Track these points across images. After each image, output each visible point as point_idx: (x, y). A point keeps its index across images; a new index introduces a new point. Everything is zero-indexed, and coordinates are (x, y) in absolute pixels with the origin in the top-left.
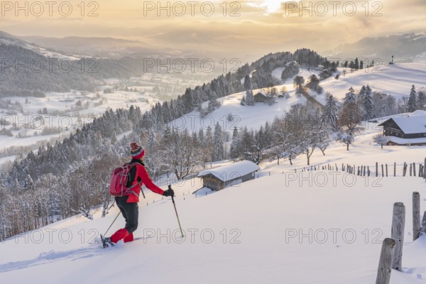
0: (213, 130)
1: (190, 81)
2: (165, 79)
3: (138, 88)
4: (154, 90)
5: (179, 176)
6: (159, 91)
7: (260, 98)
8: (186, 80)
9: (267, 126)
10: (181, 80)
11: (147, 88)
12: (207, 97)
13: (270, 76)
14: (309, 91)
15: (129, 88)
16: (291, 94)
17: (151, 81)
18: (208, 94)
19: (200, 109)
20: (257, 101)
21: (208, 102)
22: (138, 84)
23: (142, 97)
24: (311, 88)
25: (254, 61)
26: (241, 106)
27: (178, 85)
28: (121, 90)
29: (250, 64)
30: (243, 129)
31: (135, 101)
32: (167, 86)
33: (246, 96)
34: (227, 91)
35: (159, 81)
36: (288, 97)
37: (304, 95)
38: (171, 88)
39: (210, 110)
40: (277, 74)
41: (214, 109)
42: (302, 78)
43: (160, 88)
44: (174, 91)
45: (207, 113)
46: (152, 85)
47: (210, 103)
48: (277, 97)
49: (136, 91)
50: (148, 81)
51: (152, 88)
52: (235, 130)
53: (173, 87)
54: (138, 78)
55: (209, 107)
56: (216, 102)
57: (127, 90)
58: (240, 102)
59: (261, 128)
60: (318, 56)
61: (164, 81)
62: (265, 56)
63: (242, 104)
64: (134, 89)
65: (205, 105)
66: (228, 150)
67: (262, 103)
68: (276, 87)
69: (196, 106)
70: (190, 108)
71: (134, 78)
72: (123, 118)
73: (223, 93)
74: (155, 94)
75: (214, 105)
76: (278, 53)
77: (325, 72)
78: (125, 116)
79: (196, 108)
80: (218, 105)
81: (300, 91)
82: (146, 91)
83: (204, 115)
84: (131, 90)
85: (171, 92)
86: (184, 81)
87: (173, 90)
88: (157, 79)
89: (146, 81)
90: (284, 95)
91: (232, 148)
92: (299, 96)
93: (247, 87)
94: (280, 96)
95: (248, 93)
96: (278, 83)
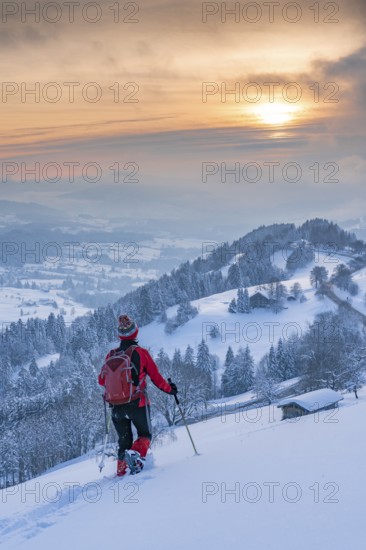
0: (196, 353)
1: (124, 270)
2: (81, 266)
3: (38, 282)
4: (64, 287)
5: (171, 419)
6: (73, 287)
7: (258, 302)
8: (117, 269)
9: (280, 347)
10: (108, 268)
11: (54, 282)
12: (174, 299)
13: (269, 264)
14: (336, 290)
15: (23, 282)
16: (307, 295)
17: (59, 270)
18: (175, 295)
19: (164, 319)
20: (254, 306)
21: (177, 307)
22: (37, 275)
23: (45, 296)
24: (339, 286)
25: (237, 239)
26: (229, 314)
27: (104, 277)
28: (10, 286)
29: (231, 244)
30: (244, 351)
31: (35, 304)
32: (86, 279)
33: (237, 298)
34: (203, 290)
35: (72, 271)
36: (303, 299)
37: (330, 297)
38: (93, 281)
39: (181, 320)
40: (279, 262)
41: (187, 320)
42: (323, 269)
43: (75, 282)
44: (98, 288)
45: (176, 326)
46: (60, 278)
47: (180, 310)
48: (286, 299)
49: (34, 287)
50: (54, 270)
51: (60, 282)
52: (230, 352)
53: (96, 280)
54: (37, 266)
55: (179, 315)
56: (189, 307)
57: (19, 286)
58: (228, 306)
59: (272, 349)
60: (343, 232)
61: (80, 270)
62: (254, 231)
63: (231, 311)
64: (31, 284)
65: (172, 312)
66: (219, 384)
67: (263, 310)
68: (283, 283)
69: (157, 314)
70: (147, 318)
71: (30, 265)
72: (39, 334)
73: (197, 292)
74: (67, 291)
75: (187, 313)
76: (275, 226)
77: (358, 259)
78: (41, 330)
79: (157, 318)
80: (194, 312)
81: (323, 291)
82: (51, 287)
83: (172, 328)
84: (27, 286)
85: (92, 288)
86: (113, 271)
87: (96, 286)
88: (68, 267)
89: (50, 270)
90: (296, 296)
91: (225, 381)
92: (321, 299)
93: (234, 281)
94: (290, 299)
95: (240, 293)
96: (284, 277)
